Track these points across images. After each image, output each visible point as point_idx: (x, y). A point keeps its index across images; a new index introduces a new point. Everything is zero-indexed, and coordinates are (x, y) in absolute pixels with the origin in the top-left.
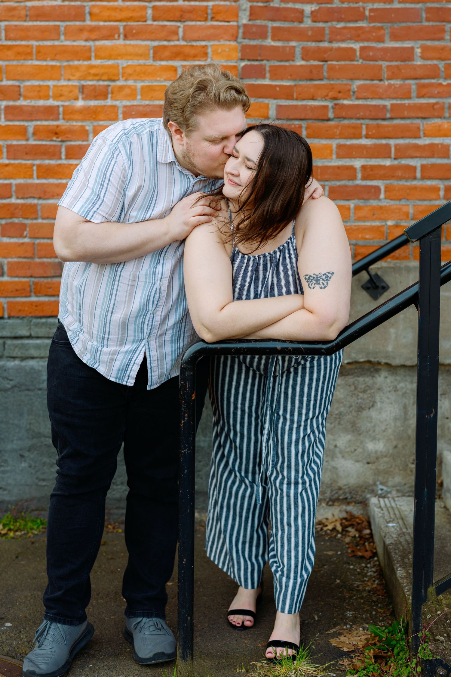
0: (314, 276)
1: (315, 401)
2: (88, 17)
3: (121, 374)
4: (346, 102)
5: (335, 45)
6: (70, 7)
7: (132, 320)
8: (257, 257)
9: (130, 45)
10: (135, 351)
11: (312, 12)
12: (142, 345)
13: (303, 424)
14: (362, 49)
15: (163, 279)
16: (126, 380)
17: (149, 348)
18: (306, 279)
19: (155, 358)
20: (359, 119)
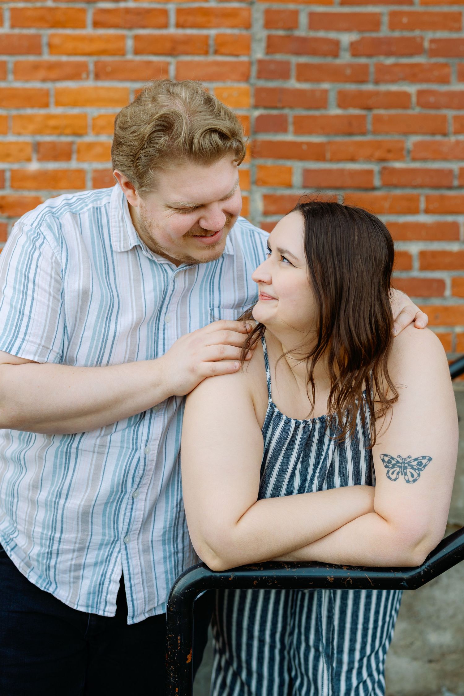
0: (399, 459)
1: (375, 628)
2: (45, 50)
3: (93, 599)
4: (398, 165)
5: (383, 88)
6: (21, 37)
7: (99, 510)
8: (310, 422)
9: (102, 88)
10: (107, 560)
11: (352, 44)
12: (117, 550)
13: (356, 665)
14: (420, 93)
15: (150, 443)
16: (102, 607)
17: (127, 554)
18: (383, 460)
19: (138, 570)
20: (415, 187)
